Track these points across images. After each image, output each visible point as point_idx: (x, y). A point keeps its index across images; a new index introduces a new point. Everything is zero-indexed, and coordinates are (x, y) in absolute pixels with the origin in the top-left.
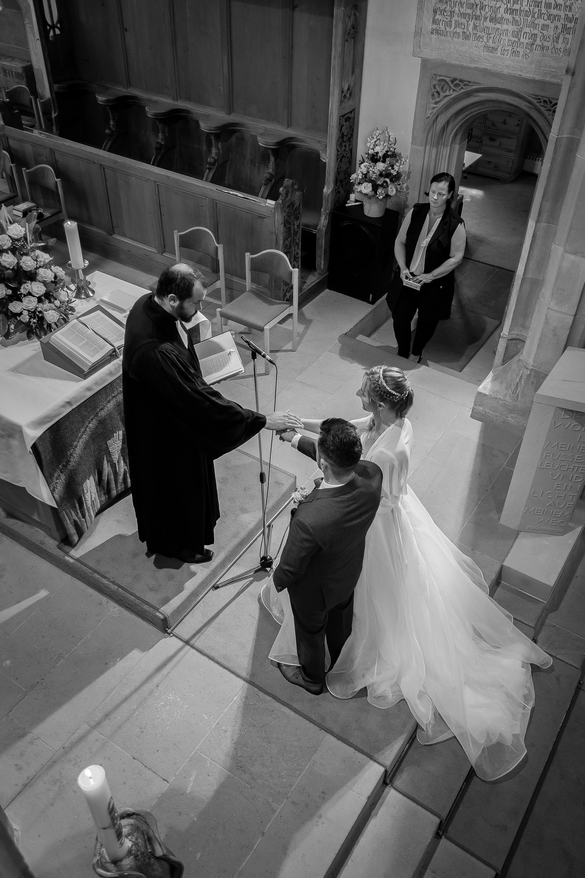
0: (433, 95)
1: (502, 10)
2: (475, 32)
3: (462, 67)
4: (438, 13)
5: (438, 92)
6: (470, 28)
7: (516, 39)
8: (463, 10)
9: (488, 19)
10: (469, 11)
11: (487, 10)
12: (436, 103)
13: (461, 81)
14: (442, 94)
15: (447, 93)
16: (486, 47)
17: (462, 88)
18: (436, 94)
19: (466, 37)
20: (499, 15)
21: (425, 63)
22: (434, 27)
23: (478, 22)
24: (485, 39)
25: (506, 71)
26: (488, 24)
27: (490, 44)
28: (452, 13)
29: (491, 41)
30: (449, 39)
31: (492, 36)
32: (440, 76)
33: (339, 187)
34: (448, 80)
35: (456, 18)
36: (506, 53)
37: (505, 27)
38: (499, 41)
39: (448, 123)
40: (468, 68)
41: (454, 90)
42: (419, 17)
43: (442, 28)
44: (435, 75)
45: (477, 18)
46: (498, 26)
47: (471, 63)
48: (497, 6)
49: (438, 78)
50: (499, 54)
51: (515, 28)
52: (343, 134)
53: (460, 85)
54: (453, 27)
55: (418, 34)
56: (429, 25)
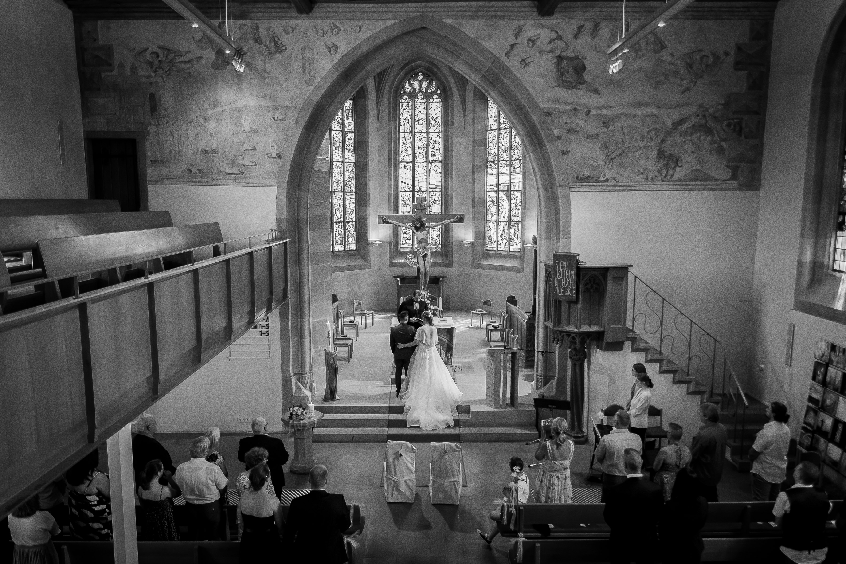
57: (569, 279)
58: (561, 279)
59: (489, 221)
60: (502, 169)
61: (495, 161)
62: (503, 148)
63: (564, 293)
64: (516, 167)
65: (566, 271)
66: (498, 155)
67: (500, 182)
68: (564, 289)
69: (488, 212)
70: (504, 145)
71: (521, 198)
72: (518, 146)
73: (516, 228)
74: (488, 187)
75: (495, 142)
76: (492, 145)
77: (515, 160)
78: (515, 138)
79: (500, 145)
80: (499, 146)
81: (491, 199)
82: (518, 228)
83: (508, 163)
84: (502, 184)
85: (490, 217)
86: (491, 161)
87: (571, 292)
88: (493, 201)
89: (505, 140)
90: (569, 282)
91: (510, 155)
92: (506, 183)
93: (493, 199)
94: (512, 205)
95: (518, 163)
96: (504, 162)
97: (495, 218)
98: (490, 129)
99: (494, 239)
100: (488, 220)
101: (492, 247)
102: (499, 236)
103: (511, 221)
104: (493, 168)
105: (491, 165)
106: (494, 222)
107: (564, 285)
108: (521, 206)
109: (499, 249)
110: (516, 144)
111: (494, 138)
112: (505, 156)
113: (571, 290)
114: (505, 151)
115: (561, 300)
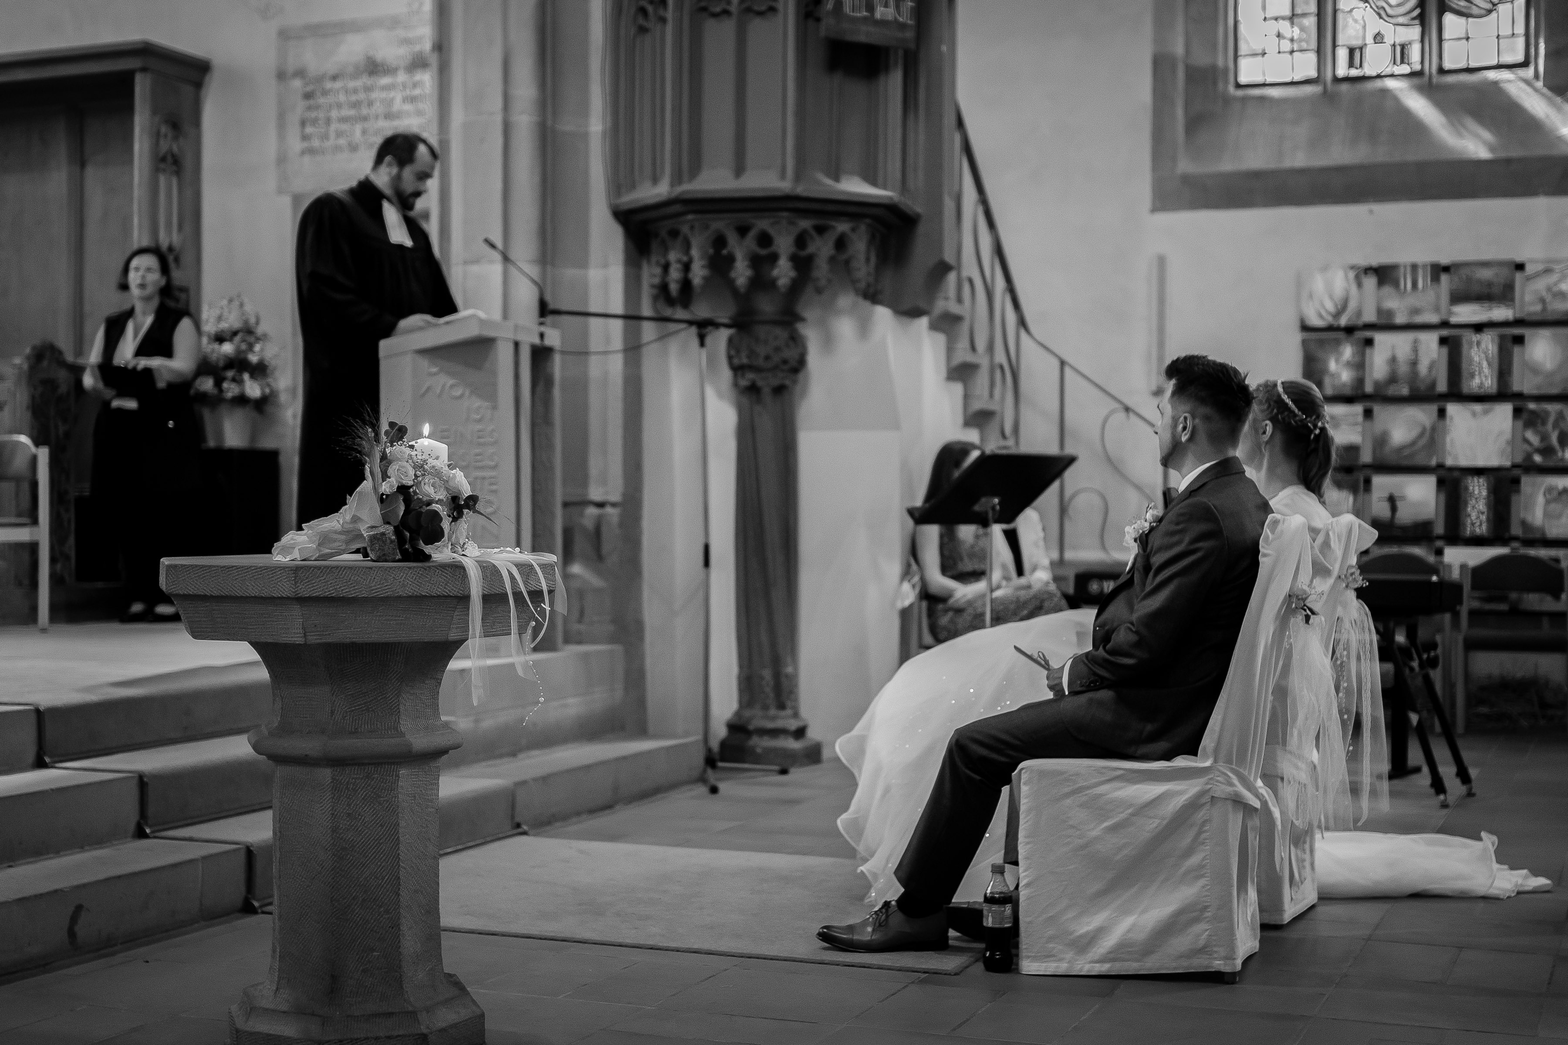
1: (397, 102)
2: (364, 138)
4: (308, 124)
6: (358, 135)
8: (342, 114)
9: (380, 117)
10: (352, 112)
11: (376, 106)
19: (353, 148)
20: (394, 109)
21: (299, 200)
22: (306, 144)
28: (328, 121)
35: (334, 127)
42: (281, 136)
43: (316, 143)
45: (365, 119)
55: (282, 160)
56: (295, 145)
87: (897, 7)
115: (862, 38)
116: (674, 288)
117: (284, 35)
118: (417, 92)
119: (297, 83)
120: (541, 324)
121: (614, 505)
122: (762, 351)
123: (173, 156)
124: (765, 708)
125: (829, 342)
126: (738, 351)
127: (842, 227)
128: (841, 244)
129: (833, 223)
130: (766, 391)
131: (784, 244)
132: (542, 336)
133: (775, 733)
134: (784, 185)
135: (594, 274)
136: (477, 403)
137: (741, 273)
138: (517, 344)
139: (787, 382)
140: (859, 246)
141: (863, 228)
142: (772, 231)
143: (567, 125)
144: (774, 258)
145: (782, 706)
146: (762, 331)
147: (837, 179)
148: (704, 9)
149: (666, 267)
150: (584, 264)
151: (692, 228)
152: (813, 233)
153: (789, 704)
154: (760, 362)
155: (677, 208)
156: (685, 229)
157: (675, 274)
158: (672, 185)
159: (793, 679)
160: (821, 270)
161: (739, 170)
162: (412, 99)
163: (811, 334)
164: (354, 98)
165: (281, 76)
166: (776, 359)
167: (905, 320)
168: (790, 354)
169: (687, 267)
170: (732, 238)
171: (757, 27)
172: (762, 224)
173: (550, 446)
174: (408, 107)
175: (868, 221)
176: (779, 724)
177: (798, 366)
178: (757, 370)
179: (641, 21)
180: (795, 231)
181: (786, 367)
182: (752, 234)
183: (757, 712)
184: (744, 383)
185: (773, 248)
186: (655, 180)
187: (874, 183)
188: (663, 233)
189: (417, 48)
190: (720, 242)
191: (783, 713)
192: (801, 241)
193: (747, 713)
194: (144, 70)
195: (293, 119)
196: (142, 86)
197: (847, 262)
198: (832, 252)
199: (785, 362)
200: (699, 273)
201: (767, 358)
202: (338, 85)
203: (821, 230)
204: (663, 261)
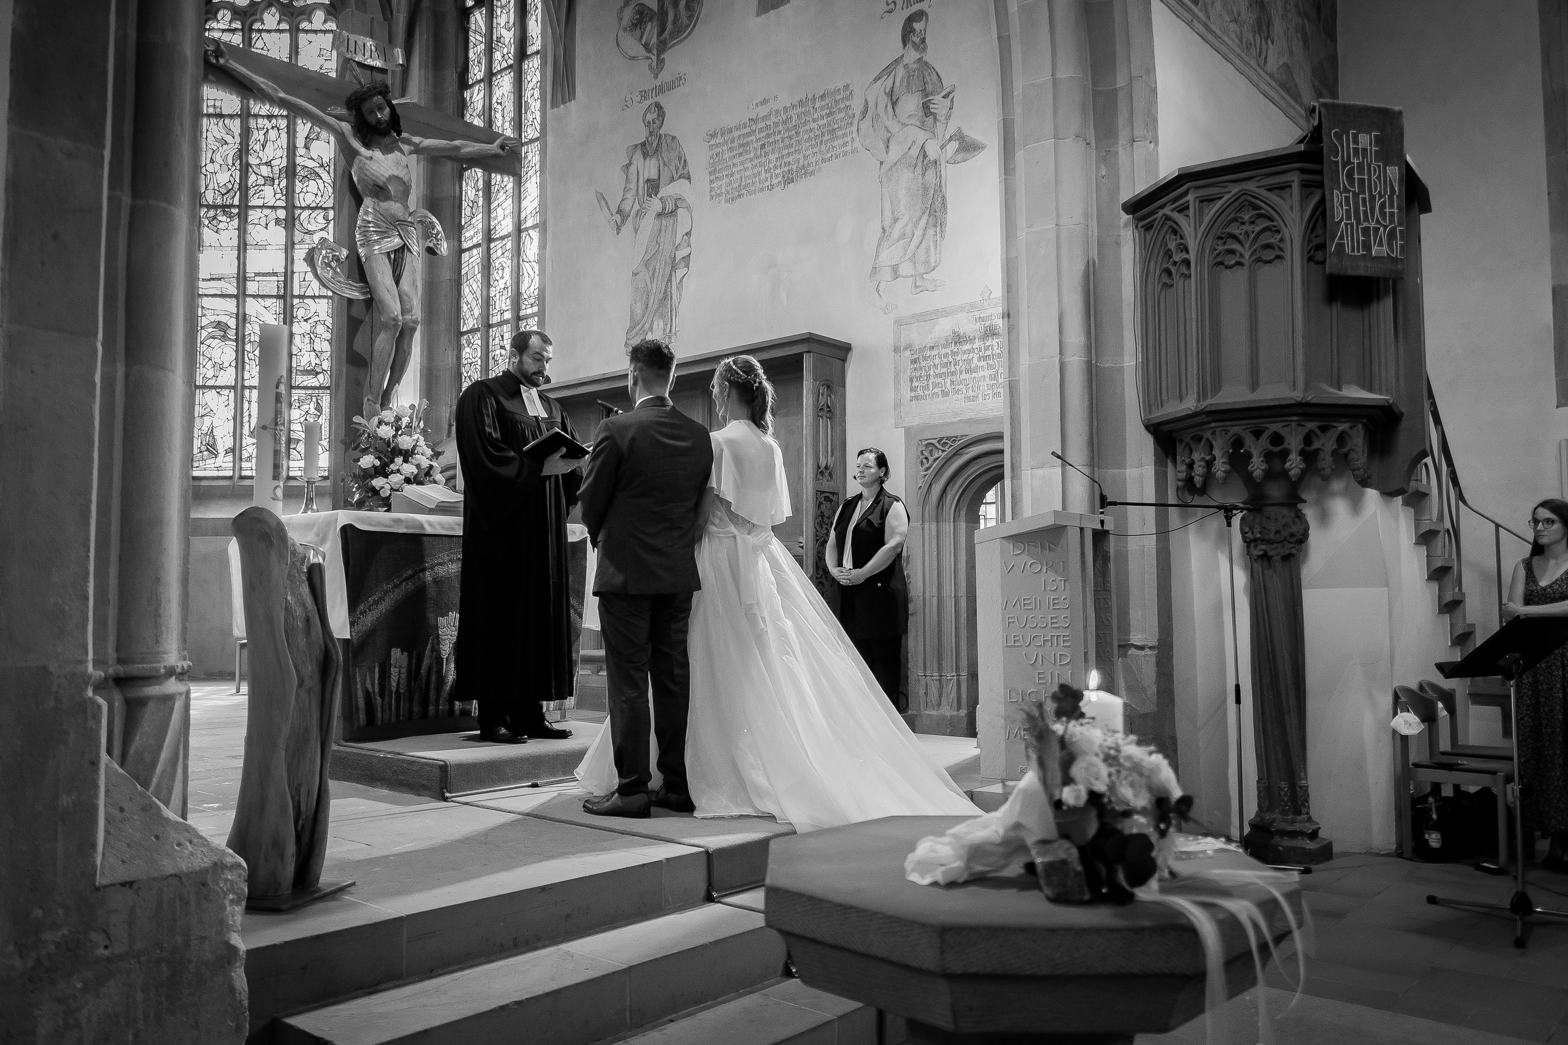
0: (922, 463)
1: (975, 360)
2: (953, 387)
3: (946, 424)
4: (915, 380)
5: (926, 458)
6: (948, 385)
7: (995, 382)
8: (937, 372)
9: (964, 371)
10: (944, 370)
11: (961, 364)
12: (927, 469)
13: (948, 438)
14: (931, 459)
15: (936, 456)
16: (967, 398)
17: (951, 446)
18: (924, 460)
19: (945, 394)
20: (973, 365)
21: (908, 431)
22: (913, 394)
23: (954, 377)
24: (964, 391)
25: (991, 415)
26: (964, 376)
27: (971, 393)
28: (928, 376)
29: (970, 390)
30: (929, 401)
31: (970, 386)
32: (926, 440)
33: (820, 577)
34: (933, 441)
35: (932, 380)
36: (987, 397)
37: (981, 374)
38: (978, 388)
39: (944, 491)
40: (953, 423)
41: (943, 451)
42: (897, 389)
43: (921, 393)
44: (920, 440)
45: (953, 374)
46: (975, 375)
47: (954, 417)
48: (970, 358)
49: (925, 443)
50: (981, 401)
51: (991, 372)
52: (822, 513)
53: (947, 444)
54: (931, 389)
55: (897, 405)
56: (907, 394)
57: (1381, 197)
58: (1356, 195)
59: (204, 387)
60: (256, 234)
61: (231, 206)
62: (265, 171)
63: (1367, 247)
64: (310, 228)
65: (1369, 166)
66: (244, 189)
67: (251, 270)
68: (1366, 231)
69: (201, 359)
70: (268, 164)
71: (330, 320)
72: (320, 171)
73: (312, 406)
74: (201, 284)
75: (231, 149)
76: (218, 158)
77: (303, 208)
78: (307, 147)
79: (253, 160)
80: (248, 165)
81: (213, 319)
82: (319, 408)
83: (282, 214)
84: (257, 274)
85: (210, 374)
86: (215, 207)
87: (1390, 245)
88: (220, 326)
89: (269, 147)
90: (1383, 206)
91: (290, 192)
92: (275, 274)
93: (224, 319)
94: (297, 340)
95: (320, 219)
96: (267, 212)
97: (228, 377)
98: (211, 110)
99: (224, 442)
100: (199, 382)
101: (218, 469)
102: (246, 431)
103: (292, 387)
104: (221, 226)
105: (214, 218)
106: (226, 392)
107: (1366, 219)
108: (330, 342)
109: (244, 473)
110: (311, 164)
111: (228, 138)
112: (269, 195)
113: (1392, 236)
114: (270, 181)
115: (1362, 272)
116: (1198, 481)
117: (898, 323)
118: (988, 353)
119: (907, 353)
120: (1102, 513)
121: (1151, 648)
122: (1273, 527)
123: (828, 407)
124: (1284, 813)
125: (1324, 517)
126: (1251, 528)
127: (1342, 427)
128: (1341, 439)
129: (1335, 424)
130: (1277, 558)
131: (1294, 442)
132: (1102, 522)
133: (1294, 834)
134: (1297, 395)
135: (1131, 473)
136: (1051, 576)
137: (1257, 466)
138: (1082, 529)
139: (1294, 551)
140: (1358, 440)
141: (1360, 426)
142: (1282, 432)
143: (1107, 363)
144: (1285, 454)
145: (1298, 812)
146: (1271, 511)
147: (1340, 389)
148: (1221, 263)
149: (1191, 466)
150: (1122, 465)
151: (1214, 433)
152: (1318, 432)
153: (1304, 810)
154: (1272, 536)
155: (1202, 419)
156: (1208, 435)
157: (1199, 470)
158: (1199, 401)
159: (1305, 789)
160: (1326, 461)
161: (1254, 385)
162: (985, 358)
163: (1310, 513)
164: (945, 360)
165: (896, 350)
166: (1285, 533)
167: (1389, 498)
168: (1296, 529)
169: (1209, 464)
170: (1249, 440)
171: (1267, 273)
172: (1275, 427)
173: (1109, 609)
174: (982, 363)
175: (1364, 420)
176: (1297, 827)
177: (1302, 539)
178: (1269, 542)
179: (1165, 279)
180: (1303, 431)
181: (1293, 540)
182: (1266, 434)
183: (1276, 815)
184: (1256, 552)
185: (1285, 445)
186: (1181, 399)
187: (1371, 390)
188: (1188, 439)
189: (988, 323)
190: (1238, 443)
191: (1299, 818)
192: (1308, 439)
193: (1268, 816)
194: (809, 352)
195: (905, 377)
196: (808, 362)
197: (1346, 455)
198: (1335, 447)
199: (1292, 535)
200: (1220, 467)
201: (1277, 532)
202: (933, 353)
203: (1324, 429)
204: (1187, 461)
